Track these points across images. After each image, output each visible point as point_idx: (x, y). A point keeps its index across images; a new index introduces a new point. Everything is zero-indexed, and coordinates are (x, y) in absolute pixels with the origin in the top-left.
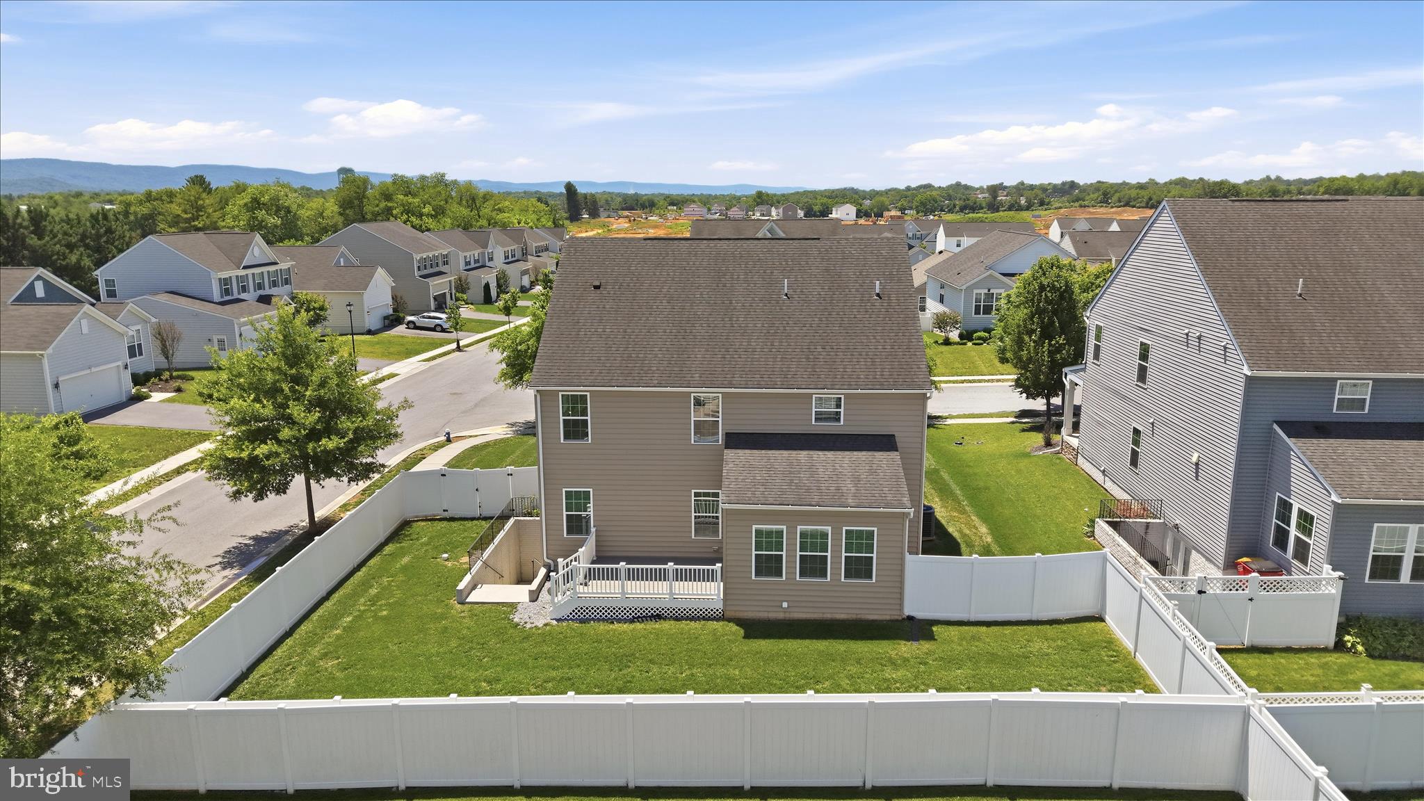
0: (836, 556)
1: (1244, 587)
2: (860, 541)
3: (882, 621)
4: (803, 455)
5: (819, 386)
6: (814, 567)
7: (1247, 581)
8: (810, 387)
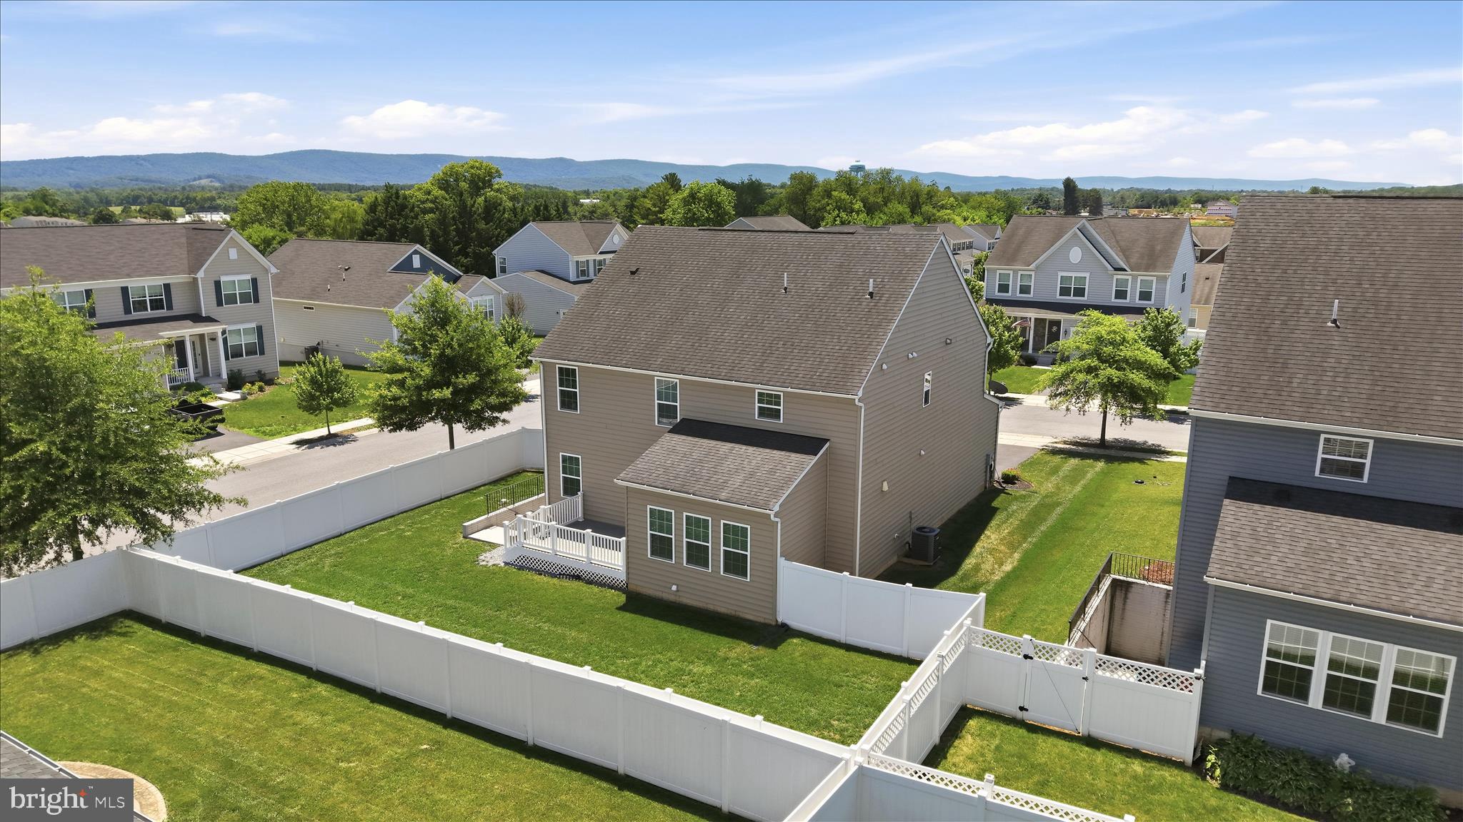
0: (717, 549)
1: (1078, 661)
2: (735, 536)
3: (757, 622)
4: (725, 447)
5: (755, 381)
6: (698, 555)
7: (1082, 656)
8: (748, 380)
